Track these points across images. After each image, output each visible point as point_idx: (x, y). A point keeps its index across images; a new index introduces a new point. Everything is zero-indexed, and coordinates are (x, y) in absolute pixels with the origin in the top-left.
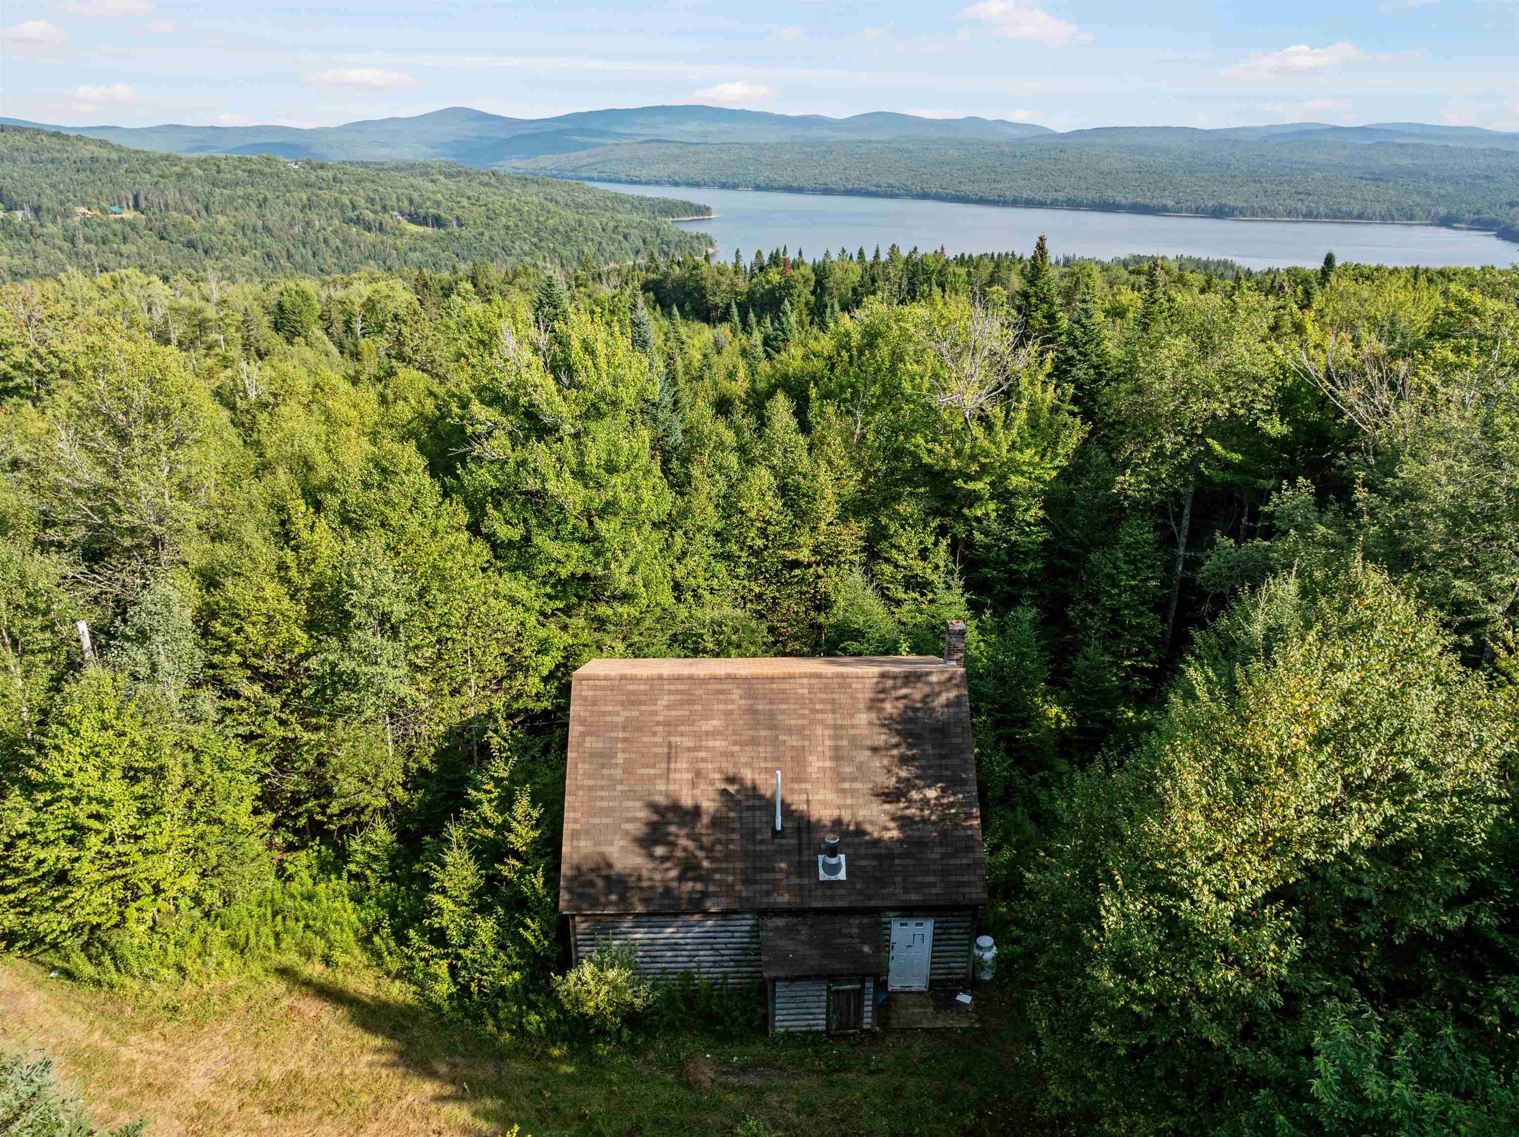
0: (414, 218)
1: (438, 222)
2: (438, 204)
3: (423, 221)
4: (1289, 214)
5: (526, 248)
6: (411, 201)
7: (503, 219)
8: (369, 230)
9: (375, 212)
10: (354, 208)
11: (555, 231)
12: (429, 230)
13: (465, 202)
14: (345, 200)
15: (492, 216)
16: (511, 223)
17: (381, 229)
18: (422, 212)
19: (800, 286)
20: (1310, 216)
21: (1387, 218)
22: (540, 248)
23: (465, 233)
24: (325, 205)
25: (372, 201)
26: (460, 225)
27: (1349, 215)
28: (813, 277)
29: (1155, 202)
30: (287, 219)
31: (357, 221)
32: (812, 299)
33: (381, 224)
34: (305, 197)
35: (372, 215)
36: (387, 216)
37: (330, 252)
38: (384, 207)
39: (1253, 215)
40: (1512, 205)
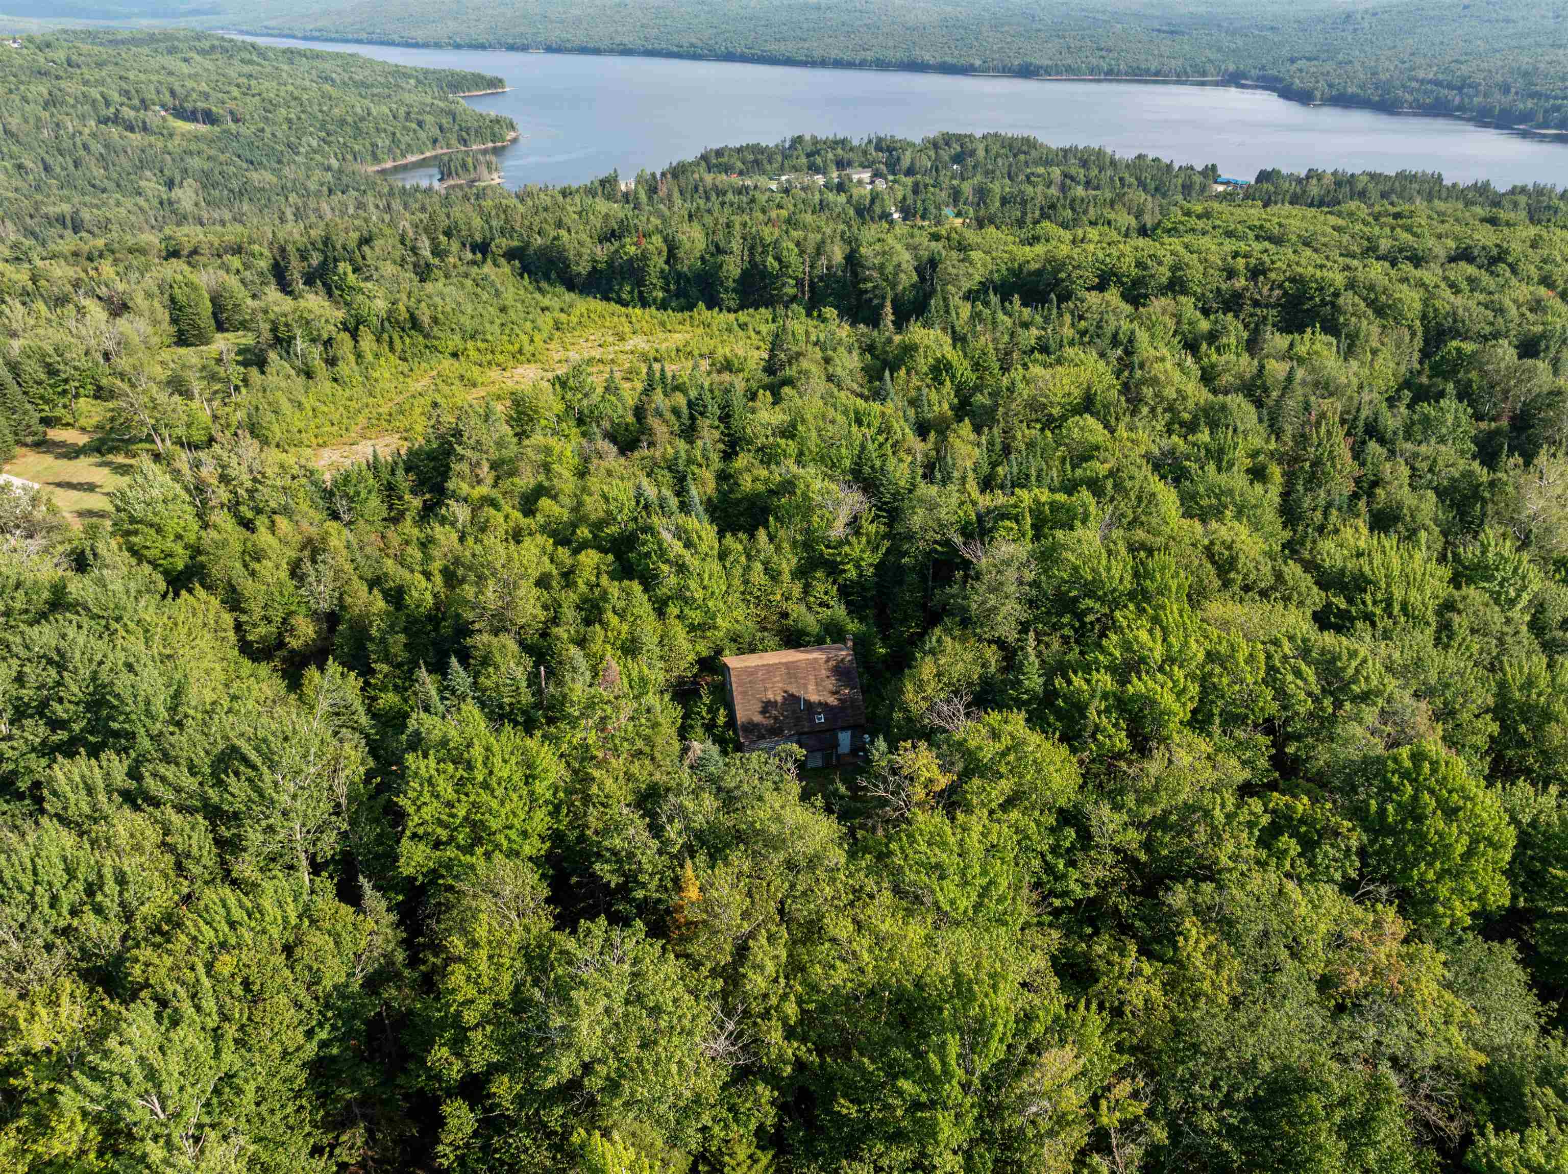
0: (181, 113)
1: (209, 118)
2: (206, 96)
3: (192, 116)
4: (1092, 72)
5: (314, 143)
6: (173, 93)
7: (283, 111)
8: (131, 129)
9: (133, 108)
10: (108, 104)
11: (342, 122)
12: (202, 128)
13: (236, 92)
14: (95, 93)
15: (270, 107)
16: (292, 116)
17: (145, 129)
18: (189, 106)
19: (655, 258)
20: (1111, 75)
21: (1180, 77)
22: (329, 144)
23: (243, 130)
24: (72, 101)
25: (126, 93)
26: (236, 120)
27: (1147, 71)
28: (665, 249)
29: (962, 62)
30: (32, 121)
31: (116, 120)
32: (667, 267)
33: (144, 123)
34: (45, 92)
35: (132, 114)
36: (150, 113)
37: (94, 161)
38: (143, 101)
39: (1057, 73)
40: (1293, 61)
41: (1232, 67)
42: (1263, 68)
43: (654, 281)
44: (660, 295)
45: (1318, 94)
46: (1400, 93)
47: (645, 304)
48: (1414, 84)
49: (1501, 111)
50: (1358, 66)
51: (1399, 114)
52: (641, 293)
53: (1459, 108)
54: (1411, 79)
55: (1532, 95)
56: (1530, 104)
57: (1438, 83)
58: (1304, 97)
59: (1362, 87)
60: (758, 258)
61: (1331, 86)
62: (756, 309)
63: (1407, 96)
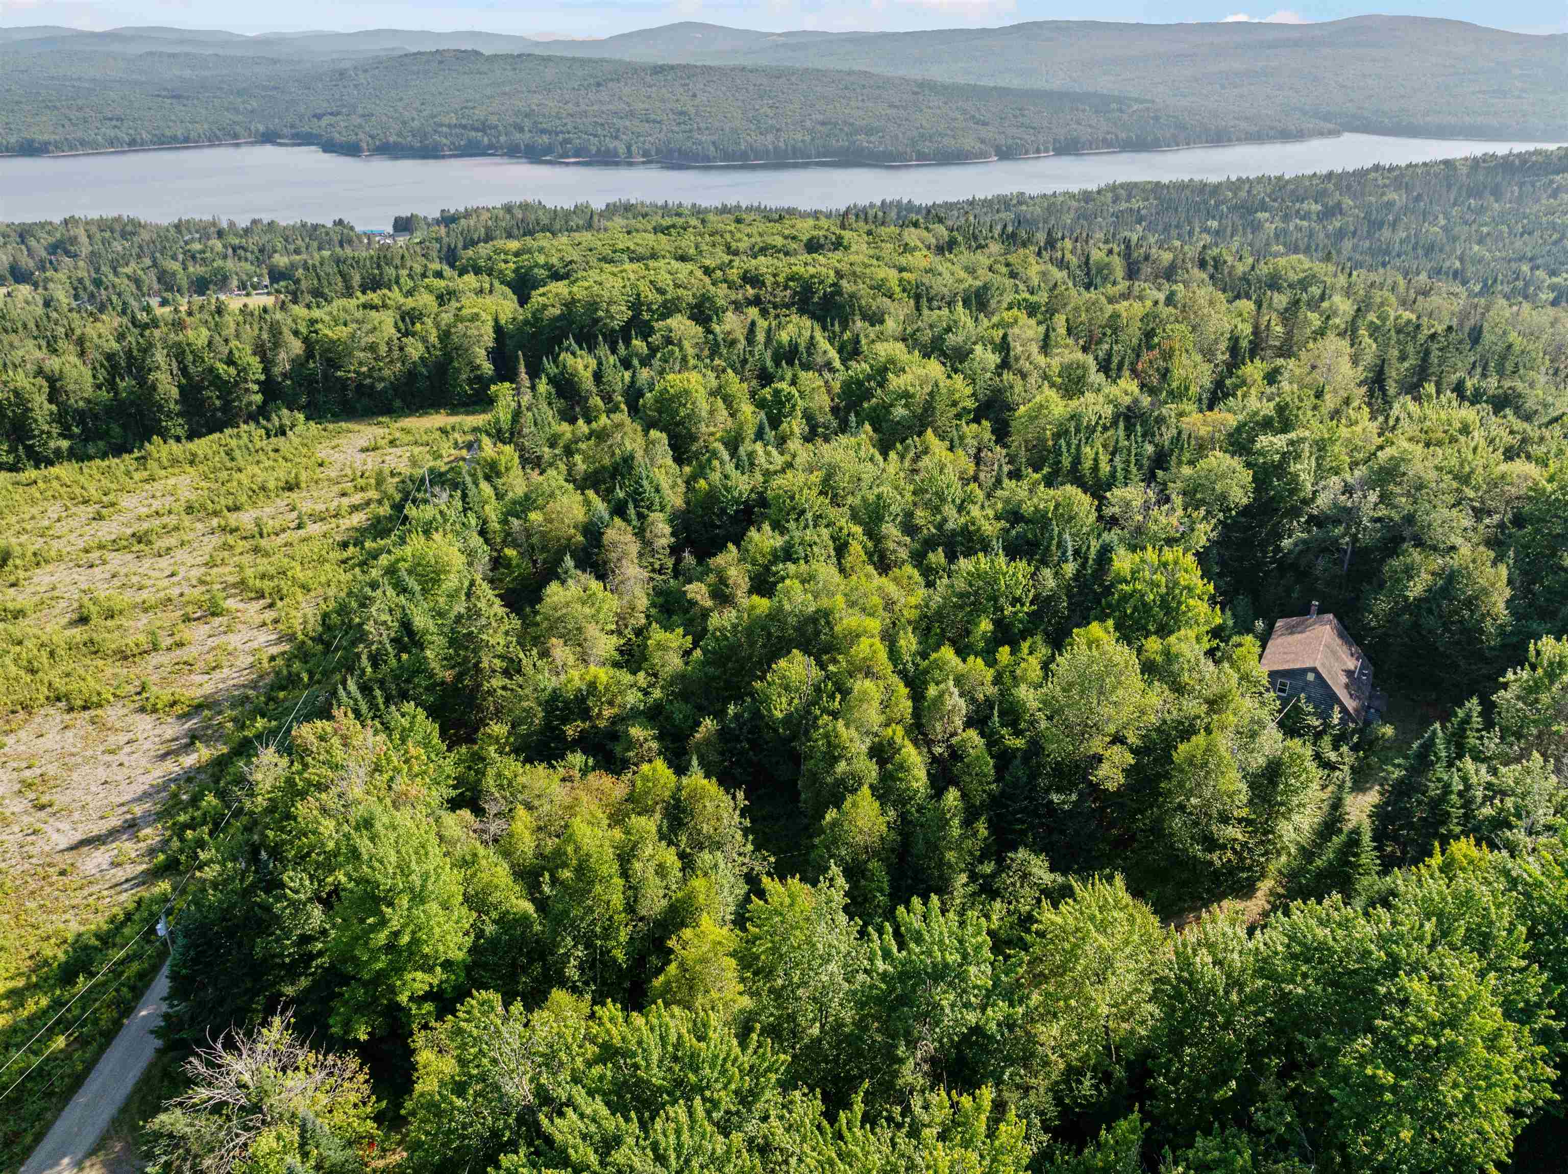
4: (112, 144)
19: (36, 397)
20: (134, 145)
21: (213, 140)
27: (174, 138)
39: (71, 148)
40: (319, 117)
41: (261, 128)
42: (292, 126)
43: (46, 428)
44: (65, 444)
45: (364, 145)
46: (436, 137)
47: (40, 460)
48: (445, 129)
49: (527, 146)
50: (384, 119)
51: (443, 157)
52: (29, 450)
53: (491, 146)
54: (441, 125)
55: (543, 131)
56: (545, 139)
57: (464, 127)
58: (351, 150)
59: (399, 134)
60: (192, 369)
61: (371, 136)
62: (221, 432)
63: (444, 141)
